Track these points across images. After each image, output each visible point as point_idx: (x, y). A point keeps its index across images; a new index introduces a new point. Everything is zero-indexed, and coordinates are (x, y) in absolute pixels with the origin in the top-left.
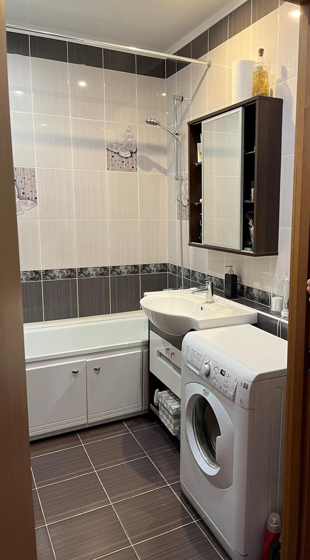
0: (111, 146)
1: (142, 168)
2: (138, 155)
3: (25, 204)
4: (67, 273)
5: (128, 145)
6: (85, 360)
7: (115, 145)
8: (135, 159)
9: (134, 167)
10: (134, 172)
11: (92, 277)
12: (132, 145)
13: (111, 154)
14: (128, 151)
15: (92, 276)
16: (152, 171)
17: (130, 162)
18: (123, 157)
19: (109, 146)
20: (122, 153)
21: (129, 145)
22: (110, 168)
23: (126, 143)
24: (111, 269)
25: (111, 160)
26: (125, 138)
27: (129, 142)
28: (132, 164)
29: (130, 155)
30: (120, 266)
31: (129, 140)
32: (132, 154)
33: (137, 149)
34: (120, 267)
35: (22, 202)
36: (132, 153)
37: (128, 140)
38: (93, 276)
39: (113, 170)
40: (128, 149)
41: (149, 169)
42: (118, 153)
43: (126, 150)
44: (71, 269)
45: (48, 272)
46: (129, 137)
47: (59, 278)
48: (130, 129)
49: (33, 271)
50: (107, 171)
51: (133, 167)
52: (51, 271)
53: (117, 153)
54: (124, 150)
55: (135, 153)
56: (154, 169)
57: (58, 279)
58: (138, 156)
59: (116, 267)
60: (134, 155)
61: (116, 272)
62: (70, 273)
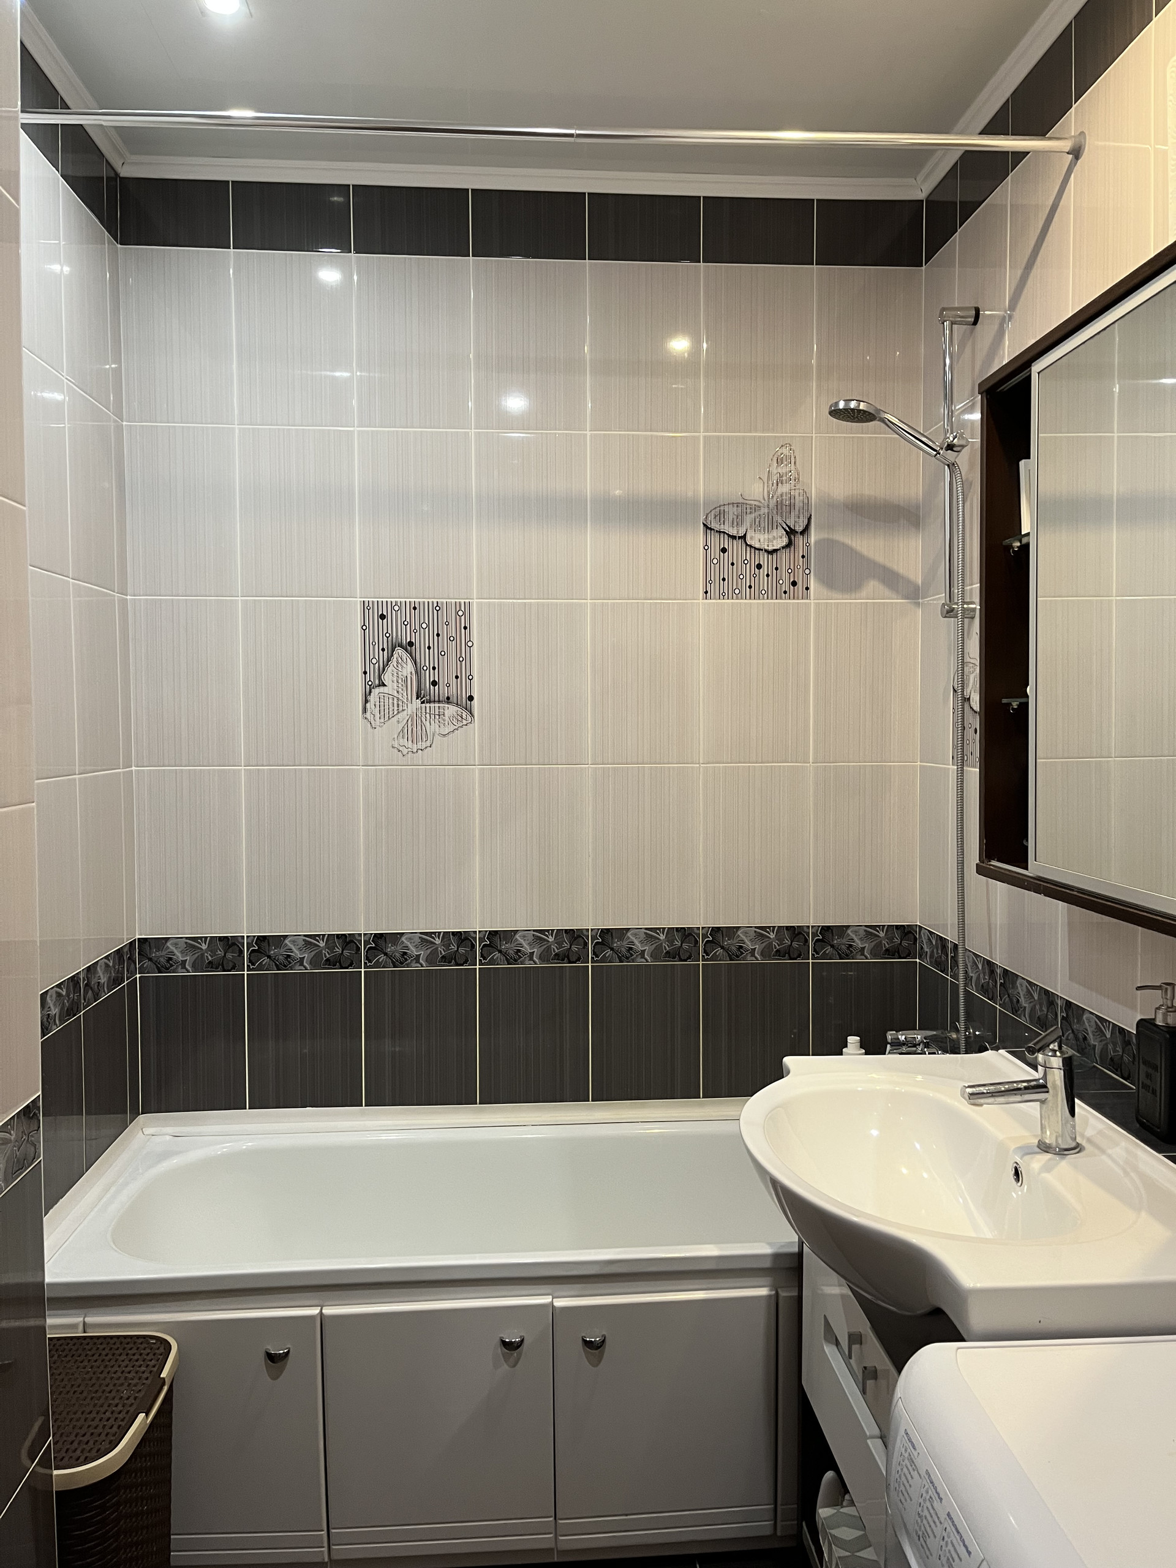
0: (720, 515)
1: (829, 582)
2: (813, 539)
3: (437, 717)
4: (560, 944)
5: (779, 505)
6: (546, 1300)
7: (732, 511)
8: (801, 554)
9: (800, 584)
10: (798, 599)
11: (640, 962)
12: (791, 506)
13: (716, 542)
14: (780, 528)
15: (639, 959)
16: (864, 593)
17: (784, 568)
18: (759, 550)
19: (711, 517)
20: (758, 536)
21: (783, 507)
22: (713, 589)
23: (773, 503)
24: (705, 936)
25: (719, 561)
26: (770, 482)
27: (782, 495)
28: (792, 571)
29: (785, 541)
30: (739, 927)
31: (784, 489)
32: (792, 537)
33: (809, 519)
34: (739, 933)
35: (428, 711)
36: (791, 532)
37: (779, 491)
38: (643, 960)
39: (722, 595)
40: (780, 521)
41: (852, 586)
42: (744, 537)
43: (772, 525)
44: (571, 932)
45: (497, 939)
46: (784, 478)
47: (531, 959)
48: (786, 451)
49: (453, 933)
50: (701, 601)
51: (794, 584)
52: (509, 935)
53: (739, 538)
54: (762, 526)
55: (802, 533)
56: (873, 586)
57: (528, 964)
58: (816, 543)
59: (724, 931)
60: (799, 540)
61: (722, 948)
62: (566, 945)
